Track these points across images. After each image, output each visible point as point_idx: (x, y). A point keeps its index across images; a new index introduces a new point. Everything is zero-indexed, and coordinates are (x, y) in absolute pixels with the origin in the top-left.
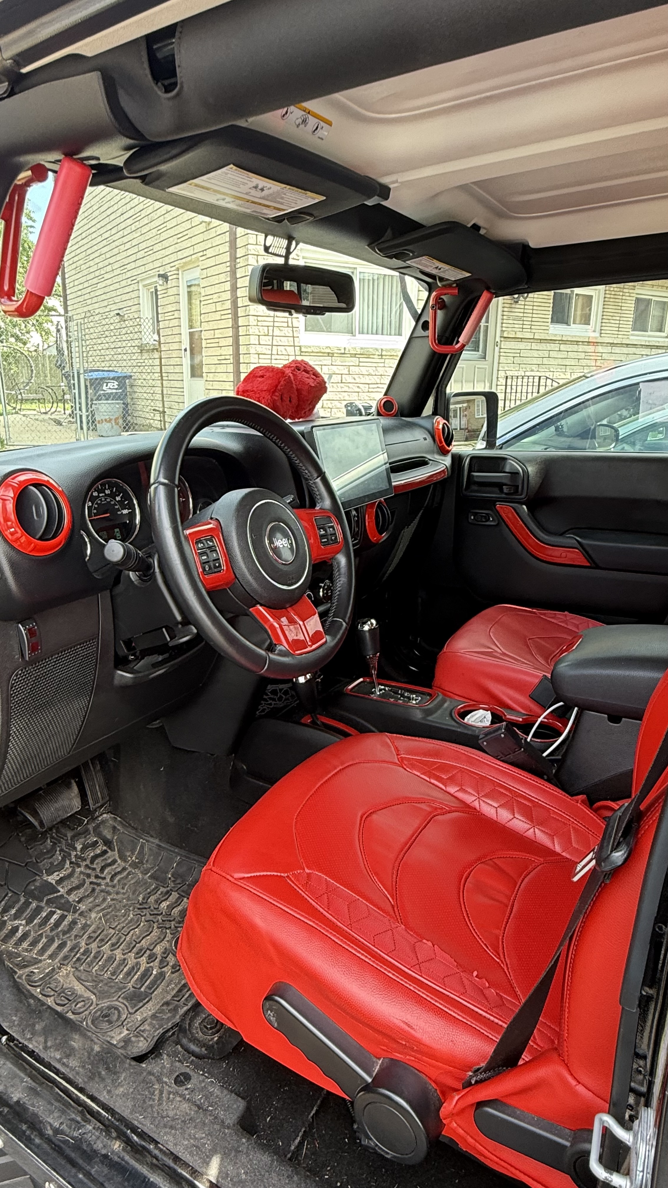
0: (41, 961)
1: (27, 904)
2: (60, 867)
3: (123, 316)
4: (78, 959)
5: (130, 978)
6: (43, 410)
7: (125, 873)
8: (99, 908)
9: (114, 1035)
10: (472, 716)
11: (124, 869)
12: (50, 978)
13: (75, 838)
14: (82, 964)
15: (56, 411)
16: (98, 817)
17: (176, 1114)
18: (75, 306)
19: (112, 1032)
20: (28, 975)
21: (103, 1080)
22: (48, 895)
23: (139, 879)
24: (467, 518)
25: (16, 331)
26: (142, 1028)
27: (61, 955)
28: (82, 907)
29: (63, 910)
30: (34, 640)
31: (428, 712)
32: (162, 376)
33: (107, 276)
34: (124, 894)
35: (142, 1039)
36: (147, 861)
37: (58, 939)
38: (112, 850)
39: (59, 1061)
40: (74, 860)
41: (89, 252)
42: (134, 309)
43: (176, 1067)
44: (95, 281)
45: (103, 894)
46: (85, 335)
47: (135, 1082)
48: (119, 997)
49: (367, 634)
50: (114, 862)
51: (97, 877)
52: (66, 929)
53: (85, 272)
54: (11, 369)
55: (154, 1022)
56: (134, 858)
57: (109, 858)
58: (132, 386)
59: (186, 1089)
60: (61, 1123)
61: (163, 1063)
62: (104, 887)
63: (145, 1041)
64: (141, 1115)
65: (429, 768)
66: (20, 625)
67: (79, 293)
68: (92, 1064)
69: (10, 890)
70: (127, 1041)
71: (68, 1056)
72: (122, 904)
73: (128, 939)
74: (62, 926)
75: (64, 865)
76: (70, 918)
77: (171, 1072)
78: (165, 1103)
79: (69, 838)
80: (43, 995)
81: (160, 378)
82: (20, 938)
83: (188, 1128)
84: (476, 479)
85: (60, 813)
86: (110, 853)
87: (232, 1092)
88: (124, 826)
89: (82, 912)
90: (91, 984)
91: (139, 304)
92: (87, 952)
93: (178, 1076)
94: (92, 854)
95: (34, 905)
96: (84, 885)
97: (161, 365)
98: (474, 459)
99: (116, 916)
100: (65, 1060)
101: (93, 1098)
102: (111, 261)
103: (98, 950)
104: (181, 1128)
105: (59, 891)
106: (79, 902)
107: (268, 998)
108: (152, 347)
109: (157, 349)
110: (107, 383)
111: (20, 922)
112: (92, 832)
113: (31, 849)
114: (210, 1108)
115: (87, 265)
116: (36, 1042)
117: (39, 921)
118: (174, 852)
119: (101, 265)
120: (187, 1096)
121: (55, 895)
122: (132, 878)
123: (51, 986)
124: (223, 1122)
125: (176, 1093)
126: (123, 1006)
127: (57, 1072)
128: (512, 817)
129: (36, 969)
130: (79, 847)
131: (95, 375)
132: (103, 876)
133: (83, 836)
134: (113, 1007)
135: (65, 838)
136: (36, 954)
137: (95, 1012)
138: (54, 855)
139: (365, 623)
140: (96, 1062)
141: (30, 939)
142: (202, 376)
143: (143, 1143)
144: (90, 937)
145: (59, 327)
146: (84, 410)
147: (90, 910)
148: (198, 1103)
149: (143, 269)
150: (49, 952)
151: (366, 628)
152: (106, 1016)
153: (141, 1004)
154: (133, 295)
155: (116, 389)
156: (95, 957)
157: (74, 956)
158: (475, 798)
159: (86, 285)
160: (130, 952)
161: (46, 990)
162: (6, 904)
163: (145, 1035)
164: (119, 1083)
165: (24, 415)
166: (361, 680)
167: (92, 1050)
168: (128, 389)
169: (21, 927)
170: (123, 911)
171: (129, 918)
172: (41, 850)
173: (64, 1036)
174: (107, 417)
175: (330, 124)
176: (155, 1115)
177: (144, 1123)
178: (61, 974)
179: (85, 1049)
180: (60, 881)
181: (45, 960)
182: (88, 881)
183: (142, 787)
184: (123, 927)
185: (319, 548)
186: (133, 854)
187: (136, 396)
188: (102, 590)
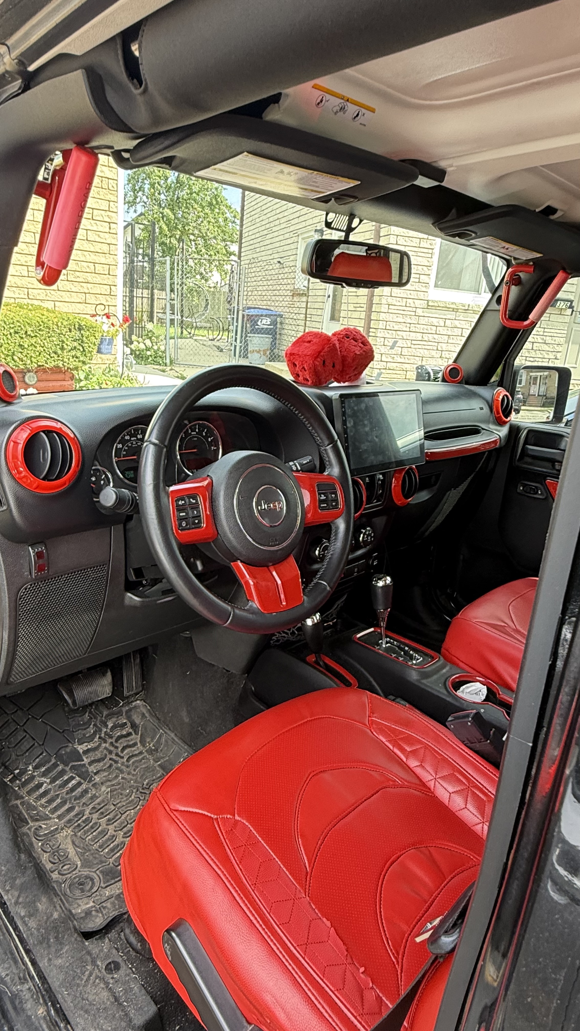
0: (50, 818)
1: (55, 765)
2: (91, 739)
3: (282, 264)
4: (79, 825)
5: (112, 854)
6: (211, 337)
7: (140, 757)
8: (109, 783)
9: (81, 904)
10: (468, 687)
11: (141, 753)
12: (52, 836)
13: (109, 716)
14: (80, 831)
15: (221, 339)
16: (132, 702)
17: (94, 1000)
18: (247, 253)
19: (81, 901)
20: (36, 829)
21: (49, 946)
22: (73, 761)
23: (150, 764)
24: (516, 487)
25: (202, 270)
26: (104, 905)
27: (68, 817)
28: (97, 779)
29: (81, 778)
30: (41, 562)
31: (426, 675)
32: (306, 317)
33: (275, 229)
34: (133, 775)
35: (100, 915)
36: (161, 750)
37: (70, 803)
38: (136, 734)
39: (22, 918)
40: (103, 735)
41: (264, 208)
42: (292, 258)
43: (112, 954)
44: (265, 232)
45: (117, 771)
46: (247, 278)
47: (73, 958)
48: (98, 869)
49: (380, 590)
50: (135, 744)
51: (117, 755)
52: (78, 795)
53: (258, 225)
54: (193, 301)
55: (116, 902)
56: (151, 745)
57: (132, 740)
58: (281, 323)
59: (113, 978)
60: (7, 975)
61: (103, 947)
62: (119, 765)
63: (102, 918)
64: (66, 991)
65: (396, 736)
66: (30, 548)
67: (252, 242)
68: (46, 929)
69: (46, 750)
70: (88, 913)
71: (30, 916)
72: (129, 785)
73: (123, 818)
74: (76, 792)
75: (94, 739)
76: (84, 786)
77: (107, 956)
78: (89, 986)
79: (104, 716)
80: (42, 849)
81: (304, 319)
82: (41, 794)
83: (99, 1017)
84: (530, 453)
85: (92, 696)
86: (134, 736)
87: (148, 993)
88: (150, 714)
89: (95, 784)
90: (81, 851)
91: (297, 254)
92: (88, 821)
93: (110, 963)
94: (119, 734)
95: (60, 768)
96: (104, 760)
97: (307, 308)
98: (532, 432)
99: (121, 794)
100: (26, 919)
101: (34, 963)
102: (280, 216)
103: (97, 820)
104: (94, 1015)
105: (83, 761)
106: (95, 774)
107: (168, 931)
108: (301, 292)
109: (305, 294)
110: (262, 319)
111: (45, 780)
112: (124, 714)
113: (71, 718)
114: (125, 1003)
115: (261, 219)
116: (11, 895)
117: (61, 782)
118: (184, 748)
119: (271, 219)
120: (111, 985)
121: (79, 763)
122: (144, 763)
123: (51, 843)
124: (130, 1021)
125: (103, 979)
126: (97, 878)
127: (16, 928)
128: (464, 806)
129: (44, 824)
130: (110, 725)
131: (253, 312)
132: (122, 755)
133: (116, 716)
134: (90, 877)
135: (101, 715)
136: (49, 812)
137: (75, 878)
138: (88, 728)
139: (380, 579)
140: (49, 928)
141: (49, 797)
142: (339, 321)
143: (57, 1019)
144: (94, 808)
145: (233, 269)
146: (238, 341)
147: (102, 783)
148: (117, 994)
149: (304, 224)
150: (59, 813)
151: (381, 584)
152: (81, 884)
153: (113, 881)
154: (293, 246)
155: (268, 325)
156: (92, 827)
157: (77, 821)
158: (432, 778)
159: (258, 235)
160: (121, 830)
161: (45, 846)
162: (40, 761)
163: (104, 912)
164: (61, 954)
165: (196, 340)
166: (372, 629)
167: (52, 915)
168: (278, 326)
169: (45, 785)
170: (128, 791)
171: (130, 799)
172: (79, 721)
173: (35, 896)
174: (256, 348)
175: (373, 111)
176: (78, 995)
177: (66, 999)
178: (61, 834)
179: (46, 913)
180: (86, 752)
181: (54, 818)
182: (109, 756)
183: (171, 685)
184: (124, 806)
185: (315, 512)
186: (152, 740)
187: (283, 332)
188: (116, 523)
